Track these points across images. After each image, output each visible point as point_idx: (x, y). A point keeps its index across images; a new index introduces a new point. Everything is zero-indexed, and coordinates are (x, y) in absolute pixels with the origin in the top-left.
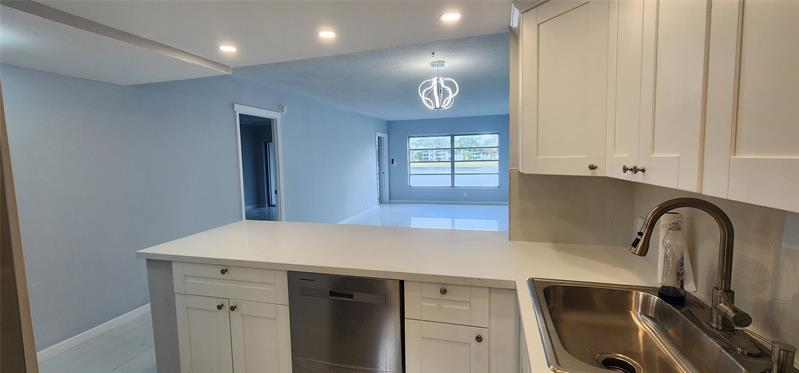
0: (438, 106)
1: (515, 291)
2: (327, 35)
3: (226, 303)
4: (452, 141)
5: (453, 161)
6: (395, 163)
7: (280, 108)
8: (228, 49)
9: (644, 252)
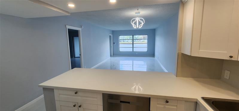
0: (138, 27)
3: (77, 104)
4: (133, 37)
5: (133, 43)
6: (115, 44)
7: (81, 27)
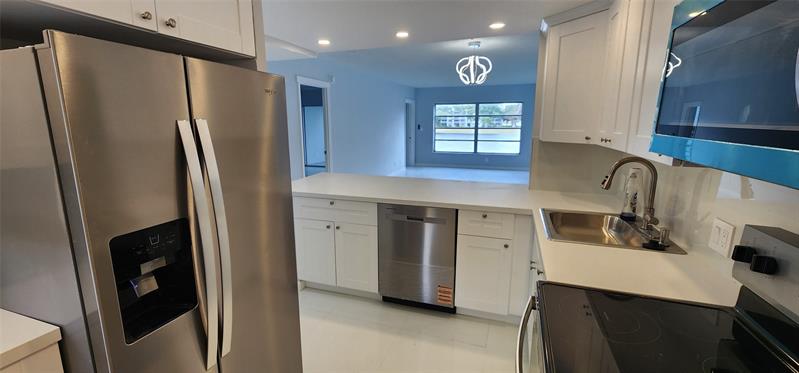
1: (531, 216)
2: (403, 35)
3: (332, 224)
4: (477, 109)
5: (476, 128)
6: (421, 129)
8: (324, 42)
9: (608, 187)
